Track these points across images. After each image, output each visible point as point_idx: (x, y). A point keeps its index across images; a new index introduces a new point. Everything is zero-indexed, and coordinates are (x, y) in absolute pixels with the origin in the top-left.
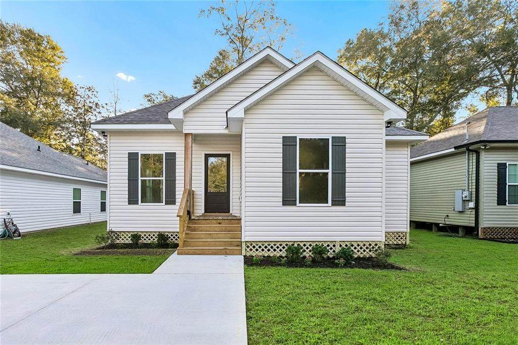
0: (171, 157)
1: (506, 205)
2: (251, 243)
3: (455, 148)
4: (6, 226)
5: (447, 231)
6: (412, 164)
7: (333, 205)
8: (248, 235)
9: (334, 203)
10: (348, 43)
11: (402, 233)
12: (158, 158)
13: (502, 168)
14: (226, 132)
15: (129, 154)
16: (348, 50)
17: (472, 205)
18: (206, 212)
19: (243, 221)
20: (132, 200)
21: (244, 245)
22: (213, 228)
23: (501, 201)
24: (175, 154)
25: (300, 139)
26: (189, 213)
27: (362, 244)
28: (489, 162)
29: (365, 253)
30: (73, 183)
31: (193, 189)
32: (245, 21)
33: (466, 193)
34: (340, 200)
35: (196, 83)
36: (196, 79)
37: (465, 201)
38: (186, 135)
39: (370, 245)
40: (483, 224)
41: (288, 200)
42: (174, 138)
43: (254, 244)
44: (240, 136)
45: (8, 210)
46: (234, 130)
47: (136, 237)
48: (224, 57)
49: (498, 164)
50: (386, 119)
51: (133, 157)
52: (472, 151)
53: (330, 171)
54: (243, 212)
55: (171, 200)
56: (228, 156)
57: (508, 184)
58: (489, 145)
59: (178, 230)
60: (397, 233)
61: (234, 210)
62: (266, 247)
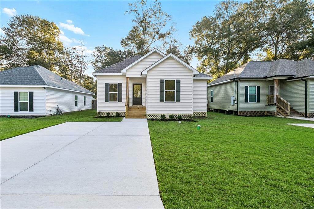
0: (120, 85)
1: (248, 102)
2: (150, 114)
3: (230, 80)
4: (58, 110)
5: (229, 113)
6: (208, 87)
7: (176, 102)
8: (149, 111)
9: (177, 101)
10: (197, 23)
11: (204, 112)
12: (116, 85)
13: (246, 88)
14: (141, 77)
15: (105, 83)
16: (197, 26)
17: (236, 102)
18: (133, 104)
19: (147, 108)
20: (106, 100)
21: (147, 115)
22: (136, 110)
23: (246, 101)
24: (122, 83)
25: (166, 81)
26: (128, 105)
27: (186, 115)
28: (242, 86)
29: (187, 118)
30: (75, 94)
31: (129, 96)
32: (147, 15)
33: (234, 98)
34: (178, 100)
35: (122, 42)
36: (122, 40)
37: (234, 101)
38: (127, 78)
39: (188, 115)
40: (240, 110)
41: (162, 100)
42: (122, 78)
43: (150, 115)
44: (146, 78)
45: (58, 104)
46: (144, 76)
47: (108, 114)
48: (136, 30)
49: (245, 86)
50: (193, 74)
51: (106, 85)
52: (235, 81)
53: (175, 91)
54: (147, 104)
55: (120, 101)
56: (141, 84)
57: (249, 94)
58: (241, 79)
59: (125, 111)
60: (203, 112)
61: (143, 104)
62: (154, 116)
